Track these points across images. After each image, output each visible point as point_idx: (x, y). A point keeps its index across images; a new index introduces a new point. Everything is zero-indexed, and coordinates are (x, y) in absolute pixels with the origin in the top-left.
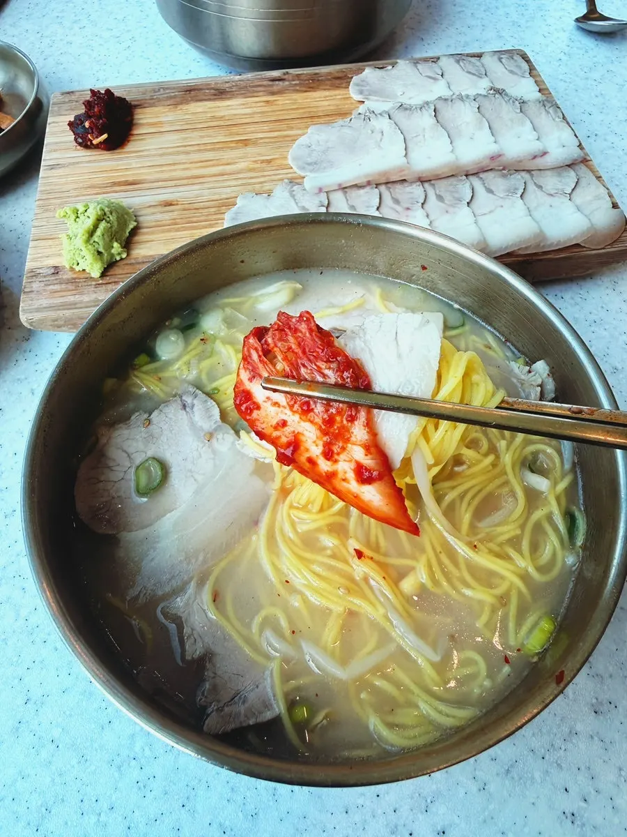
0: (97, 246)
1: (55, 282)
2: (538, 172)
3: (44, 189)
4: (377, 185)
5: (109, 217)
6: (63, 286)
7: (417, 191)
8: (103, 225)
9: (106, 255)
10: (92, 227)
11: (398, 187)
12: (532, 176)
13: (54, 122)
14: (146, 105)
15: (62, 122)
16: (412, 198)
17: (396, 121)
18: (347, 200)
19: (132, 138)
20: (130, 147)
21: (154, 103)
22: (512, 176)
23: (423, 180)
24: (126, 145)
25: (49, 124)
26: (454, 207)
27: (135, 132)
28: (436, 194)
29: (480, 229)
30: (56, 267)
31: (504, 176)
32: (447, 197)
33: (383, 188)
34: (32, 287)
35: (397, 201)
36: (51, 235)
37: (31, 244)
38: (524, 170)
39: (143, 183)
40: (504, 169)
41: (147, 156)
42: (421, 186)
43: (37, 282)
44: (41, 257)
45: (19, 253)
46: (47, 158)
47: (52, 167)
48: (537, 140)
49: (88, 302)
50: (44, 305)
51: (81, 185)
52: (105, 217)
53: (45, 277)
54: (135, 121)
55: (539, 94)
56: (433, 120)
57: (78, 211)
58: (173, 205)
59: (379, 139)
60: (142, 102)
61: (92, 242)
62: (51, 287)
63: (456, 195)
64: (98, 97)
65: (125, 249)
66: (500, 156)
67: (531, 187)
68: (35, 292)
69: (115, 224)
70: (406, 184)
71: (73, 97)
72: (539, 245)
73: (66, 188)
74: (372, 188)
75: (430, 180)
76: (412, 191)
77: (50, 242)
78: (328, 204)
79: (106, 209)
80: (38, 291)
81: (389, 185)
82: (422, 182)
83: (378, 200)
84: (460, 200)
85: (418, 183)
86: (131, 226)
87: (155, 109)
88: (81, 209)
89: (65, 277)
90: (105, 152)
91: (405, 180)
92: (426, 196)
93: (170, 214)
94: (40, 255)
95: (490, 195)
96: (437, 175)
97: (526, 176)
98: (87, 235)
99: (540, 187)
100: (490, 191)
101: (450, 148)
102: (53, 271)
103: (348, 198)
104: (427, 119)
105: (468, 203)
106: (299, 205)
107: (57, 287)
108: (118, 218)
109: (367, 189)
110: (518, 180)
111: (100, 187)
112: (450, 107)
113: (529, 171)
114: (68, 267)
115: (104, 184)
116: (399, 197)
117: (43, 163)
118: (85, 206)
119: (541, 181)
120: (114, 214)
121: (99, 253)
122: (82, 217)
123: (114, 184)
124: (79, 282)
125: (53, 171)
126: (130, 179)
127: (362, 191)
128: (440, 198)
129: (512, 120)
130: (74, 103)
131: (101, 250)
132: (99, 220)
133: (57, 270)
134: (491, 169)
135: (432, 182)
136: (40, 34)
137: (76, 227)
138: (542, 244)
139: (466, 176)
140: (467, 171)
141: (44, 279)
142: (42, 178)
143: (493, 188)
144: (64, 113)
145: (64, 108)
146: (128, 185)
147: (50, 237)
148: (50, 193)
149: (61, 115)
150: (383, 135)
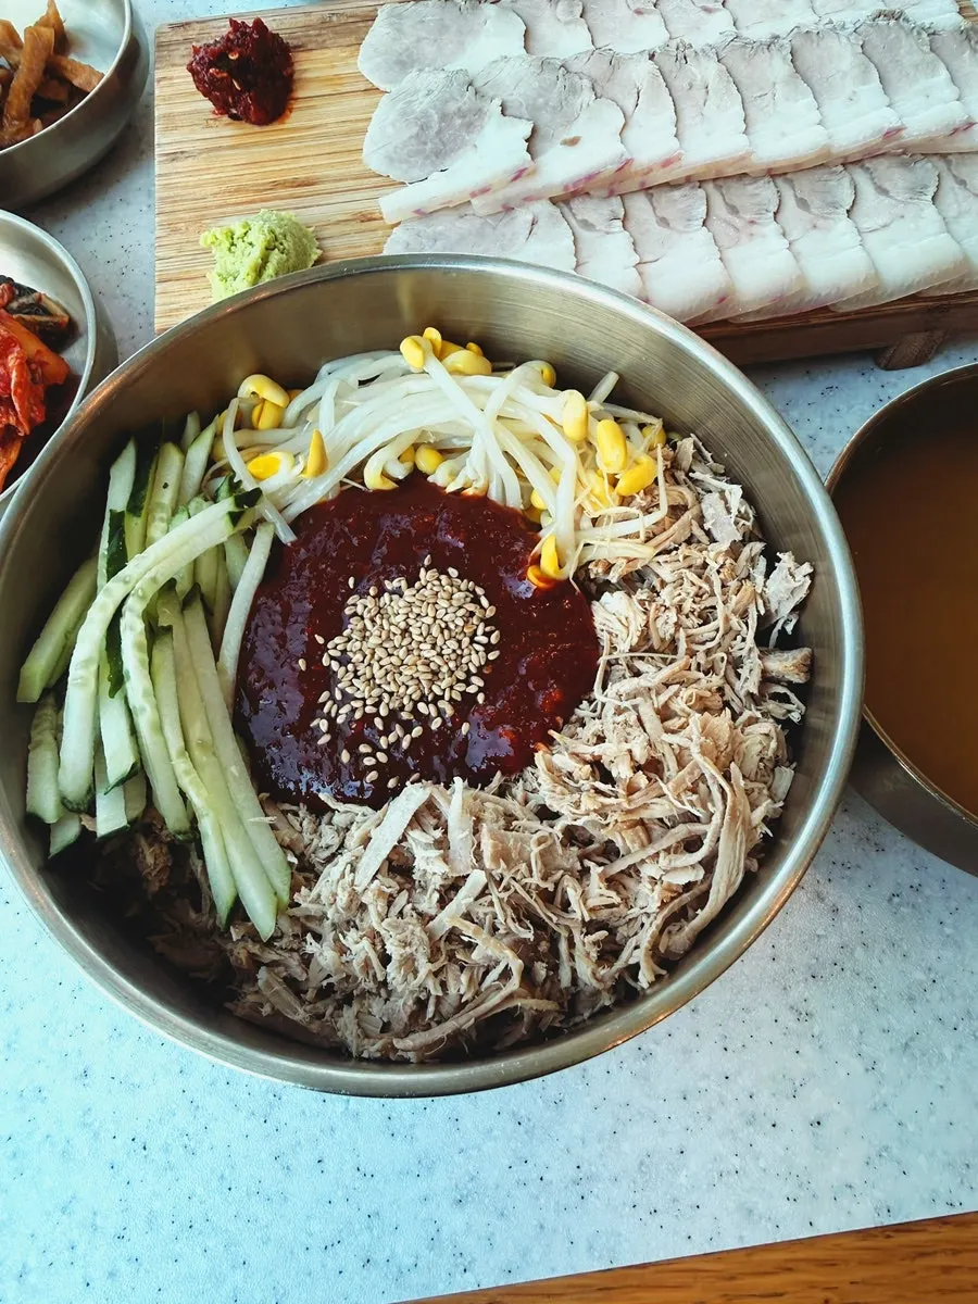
2: (957, 156)
3: (165, 194)
4: (701, 183)
5: (281, 244)
7: (766, 192)
8: (275, 256)
10: (260, 261)
11: (735, 186)
12: (949, 163)
13: (165, 78)
14: (309, 47)
15: (178, 78)
16: (759, 204)
17: (729, 67)
18: (654, 209)
19: (296, 105)
20: (295, 119)
21: (324, 41)
22: (918, 165)
23: (774, 174)
24: (288, 117)
25: (159, 81)
26: (825, 218)
27: (300, 94)
28: (796, 197)
29: (869, 254)
31: (905, 165)
32: (815, 202)
33: (710, 187)
35: (734, 210)
36: (187, 272)
37: (159, 288)
38: (936, 154)
39: (323, 182)
40: (904, 153)
41: (326, 136)
42: (772, 184)
44: (177, 310)
45: (126, 299)
46: (164, 141)
47: (174, 157)
48: (958, 100)
51: (224, 187)
52: (277, 244)
54: (296, 76)
55: (960, 18)
56: (789, 68)
57: (233, 234)
58: (375, 219)
59: (702, 102)
60: (304, 40)
63: (830, 199)
64: (244, 34)
66: (899, 130)
67: (949, 182)
69: (293, 254)
70: (746, 180)
71: (191, 33)
72: (962, 281)
73: (200, 192)
74: (693, 188)
75: (786, 174)
76: (757, 192)
77: (188, 284)
78: (625, 215)
79: (278, 231)
81: (720, 183)
82: (772, 176)
83: (705, 208)
84: (835, 205)
85: (767, 179)
86: (315, 257)
87: (329, 53)
88: (239, 232)
90: (257, 129)
91: (745, 174)
92: (780, 201)
93: (372, 235)
94: (175, 306)
95: (883, 198)
96: (797, 165)
97: (941, 165)
98: (254, 274)
99: (963, 183)
100: (883, 191)
101: (816, 116)
103: (654, 205)
104: (779, 67)
105: (848, 211)
106: (579, 217)
108: (295, 243)
109: (685, 190)
110: (927, 171)
111: (257, 191)
112: (815, 45)
113: (944, 156)
115: (259, 185)
116: (736, 202)
117: (157, 151)
118: (244, 227)
119: (964, 173)
120: (288, 238)
122: (239, 243)
123: (276, 185)
125: (176, 164)
126: (301, 175)
127: (677, 194)
128: (803, 204)
129: (916, 66)
132: (269, 249)
134: (883, 154)
135: (789, 176)
137: (233, 260)
138: (966, 280)
139: (843, 165)
140: (846, 157)
142: (160, 175)
143: (887, 185)
144: (178, 61)
145: (180, 52)
146: (299, 186)
147: (187, 276)
148: (176, 201)
149: (174, 65)
150: (708, 92)
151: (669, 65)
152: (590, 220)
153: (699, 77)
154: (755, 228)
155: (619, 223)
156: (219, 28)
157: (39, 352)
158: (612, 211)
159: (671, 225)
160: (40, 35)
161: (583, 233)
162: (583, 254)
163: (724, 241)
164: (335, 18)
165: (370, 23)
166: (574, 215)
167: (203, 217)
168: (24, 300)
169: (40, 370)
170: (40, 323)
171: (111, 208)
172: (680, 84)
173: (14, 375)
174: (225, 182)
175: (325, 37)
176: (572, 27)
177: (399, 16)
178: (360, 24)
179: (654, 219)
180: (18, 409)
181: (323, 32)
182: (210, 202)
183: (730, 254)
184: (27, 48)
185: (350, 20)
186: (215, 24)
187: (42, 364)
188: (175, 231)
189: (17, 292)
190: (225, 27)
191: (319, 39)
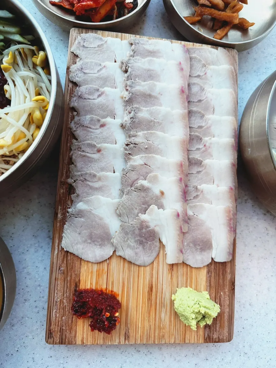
1: (215, 326)
6: (218, 322)
13: (82, 340)
14: (77, 280)
20: (117, 289)
21: (76, 274)
25: (84, 343)
34: (216, 338)
36: (183, 332)
39: (152, 282)
43: (213, 335)
46: (118, 341)
47: (127, 337)
49: (229, 309)
51: (147, 318)
53: (210, 332)
62: (217, 328)
68: (219, 336)
80: (219, 335)
87: (83, 273)
102: (207, 329)
107: (218, 326)
115: (148, 306)
117: (122, 343)
123: (149, 299)
126: (147, 289)
130: (64, 328)
141: (212, 332)
142: (135, 342)
144: (73, 335)
145: (68, 334)
146: (152, 291)
148: (150, 336)
149: (75, 336)
156: (56, 317)
164: (62, 268)
165: (69, 253)
167: (159, 327)
174: (144, 318)
175: (73, 274)
178: (69, 257)
181: (69, 274)
182: (152, 323)
185: (65, 262)
188: (163, 336)
190: (56, 315)
191: (73, 276)
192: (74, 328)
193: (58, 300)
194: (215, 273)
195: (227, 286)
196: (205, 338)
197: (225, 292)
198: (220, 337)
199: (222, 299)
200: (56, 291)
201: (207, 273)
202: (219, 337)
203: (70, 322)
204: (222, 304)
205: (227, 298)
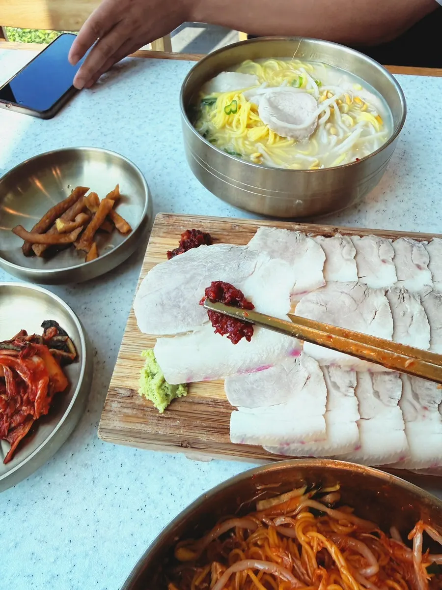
0: (166, 390)
1: (129, 406)
6: (135, 412)
9: (171, 395)
13: (153, 243)
14: (223, 240)
15: (159, 243)
16: (431, 396)
17: (426, 308)
18: (373, 384)
21: (229, 239)
25: (150, 244)
30: (132, 390)
33: (405, 378)
34: (111, 406)
35: (416, 396)
36: (134, 356)
37: (118, 361)
43: (116, 402)
44: (124, 377)
49: (149, 434)
50: (117, 428)
53: (122, 398)
59: (408, 325)
60: (221, 236)
61: (163, 387)
62: (125, 410)
65: (187, 388)
68: (113, 412)
71: (171, 221)
76: (432, 387)
77: (131, 363)
80: (115, 412)
83: (401, 393)
89: (137, 402)
94: (123, 375)
102: (129, 393)
103: (374, 381)
106: (332, 379)
107: (129, 411)
114: (141, 395)
116: (418, 392)
121: (167, 395)
124: (147, 411)
130: (171, 227)
131: (169, 393)
133: (133, 393)
136: (155, 139)
141: (121, 401)
144: (161, 234)
145: (163, 230)
147: (133, 358)
149: (159, 236)
150: (412, 320)
151: (395, 300)
152: (338, 384)
153: (409, 310)
154: (427, 413)
155: (352, 390)
156: (184, 221)
157: (56, 374)
158: (350, 381)
159: (381, 398)
160: (107, 202)
161: (333, 391)
162: (330, 406)
163: (409, 416)
164: (237, 228)
165: (253, 234)
166: (330, 377)
168: (60, 338)
169: (53, 385)
170: (63, 356)
171: (115, 287)
172: (399, 312)
173: (39, 393)
175: (230, 237)
176: (349, 263)
177: (267, 235)
178: (248, 234)
179: (372, 391)
180: (36, 409)
181: (230, 234)
183: (411, 425)
184: (101, 207)
185: (244, 230)
186: (183, 218)
187: (57, 381)
189: (58, 332)
190: (186, 221)
191: (228, 237)
192: (169, 236)
193: (202, 224)
194: (212, 412)
195: (187, 433)
196: (116, 389)
197: (178, 429)
198: (111, 413)
199: (169, 422)
200: (213, 222)
201: (214, 399)
202: (111, 411)
203: (176, 233)
204: (161, 422)
205: (169, 431)
